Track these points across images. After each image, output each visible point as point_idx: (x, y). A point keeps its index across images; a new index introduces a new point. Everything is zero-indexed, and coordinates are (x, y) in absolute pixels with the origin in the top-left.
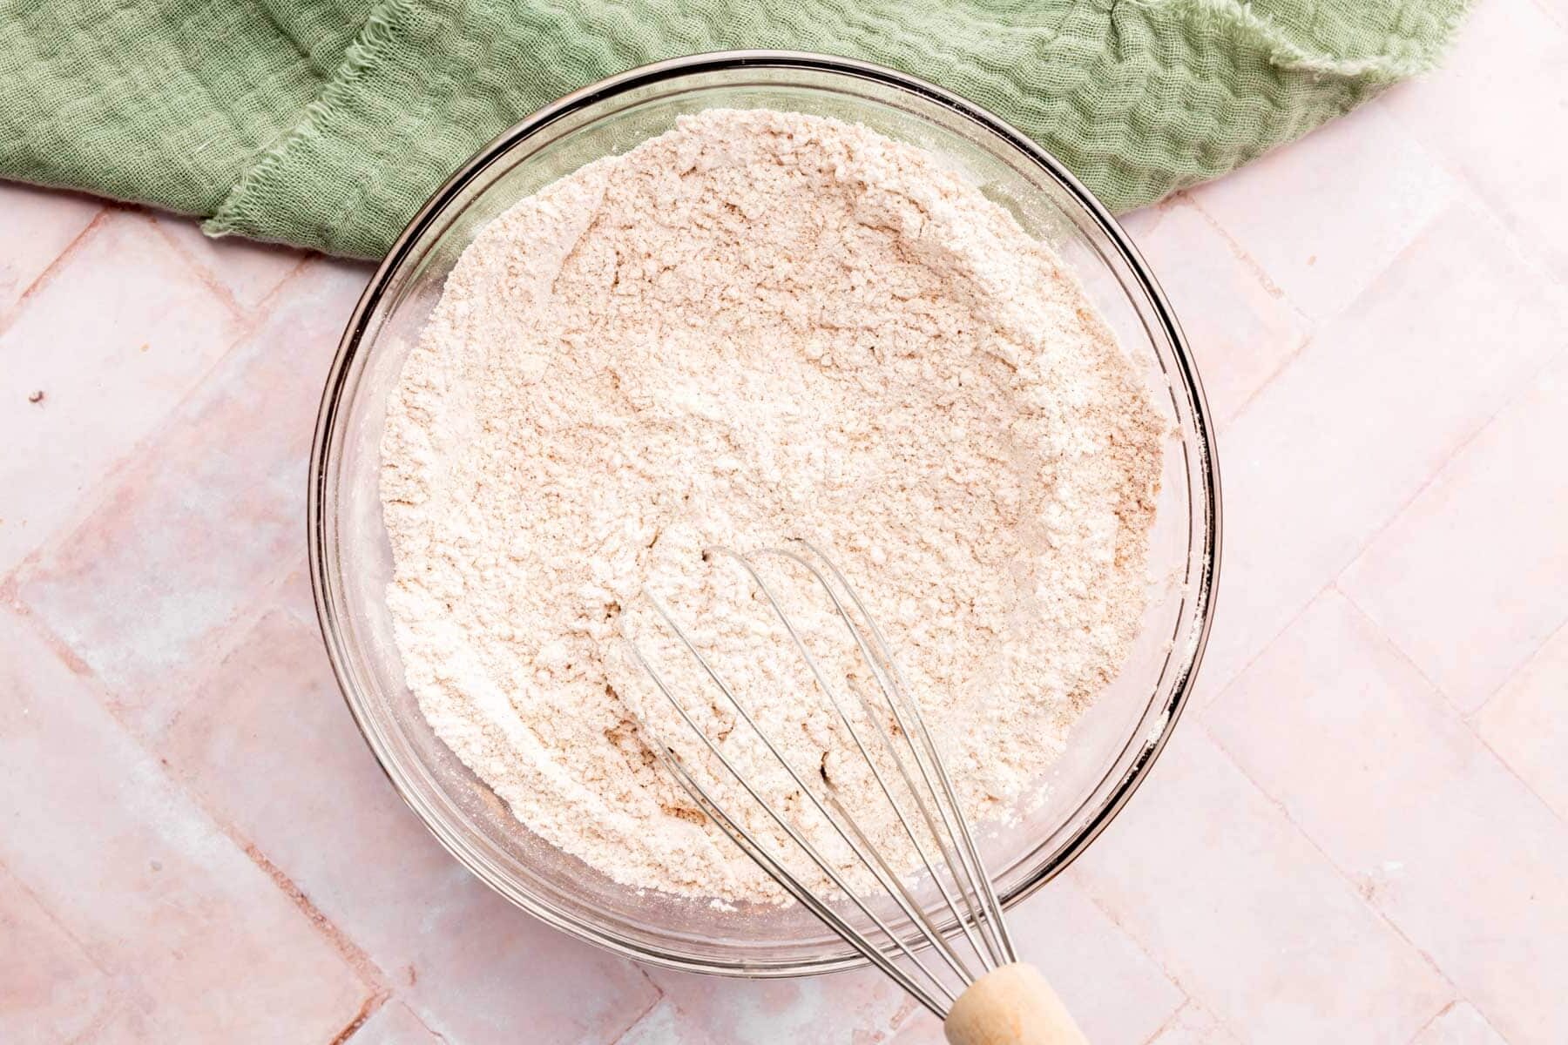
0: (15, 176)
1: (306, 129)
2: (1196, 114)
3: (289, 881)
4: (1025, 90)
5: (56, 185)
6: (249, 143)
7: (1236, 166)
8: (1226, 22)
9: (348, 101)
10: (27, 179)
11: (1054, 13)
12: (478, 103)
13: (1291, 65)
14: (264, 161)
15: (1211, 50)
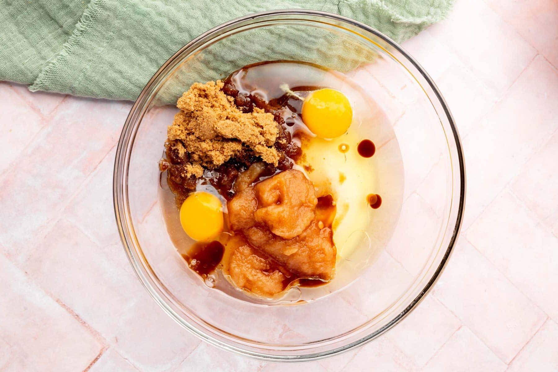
1: (63, 53)
3: (72, 311)
4: (309, 36)
6: (44, 58)
8: (376, 8)
9: (77, 42)
11: (319, 5)
12: (123, 42)
13: (398, 22)
14: (49, 65)
15: (371, 16)
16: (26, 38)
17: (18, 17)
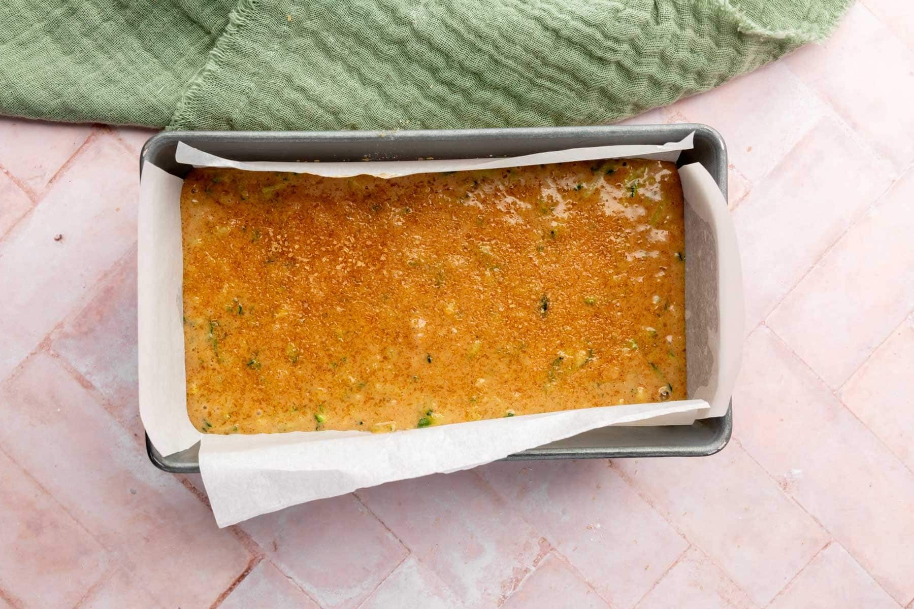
0: (59, 119)
1: (211, 66)
2: (696, 56)
4: (607, 37)
5: (82, 121)
7: (717, 85)
8: (715, 7)
9: (232, 45)
10: (66, 120)
12: (305, 40)
13: (749, 32)
14: (192, 88)
15: (706, 22)
16: (156, 57)
17: (142, 25)
